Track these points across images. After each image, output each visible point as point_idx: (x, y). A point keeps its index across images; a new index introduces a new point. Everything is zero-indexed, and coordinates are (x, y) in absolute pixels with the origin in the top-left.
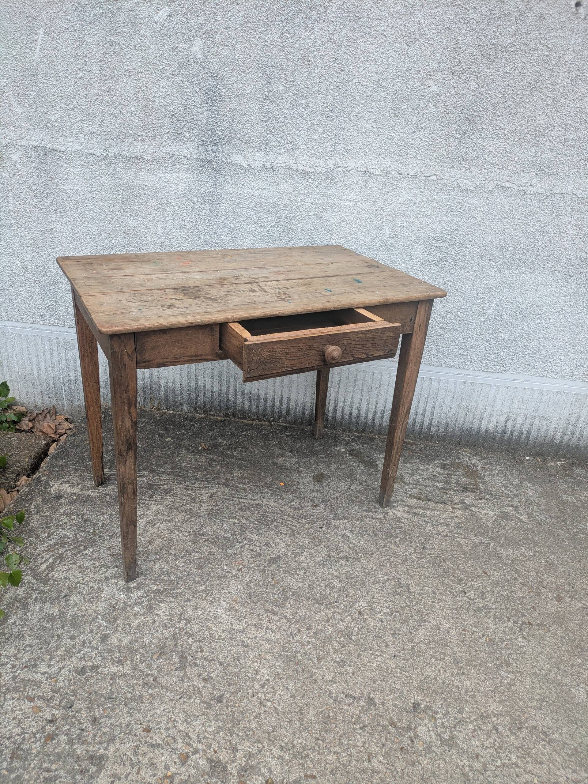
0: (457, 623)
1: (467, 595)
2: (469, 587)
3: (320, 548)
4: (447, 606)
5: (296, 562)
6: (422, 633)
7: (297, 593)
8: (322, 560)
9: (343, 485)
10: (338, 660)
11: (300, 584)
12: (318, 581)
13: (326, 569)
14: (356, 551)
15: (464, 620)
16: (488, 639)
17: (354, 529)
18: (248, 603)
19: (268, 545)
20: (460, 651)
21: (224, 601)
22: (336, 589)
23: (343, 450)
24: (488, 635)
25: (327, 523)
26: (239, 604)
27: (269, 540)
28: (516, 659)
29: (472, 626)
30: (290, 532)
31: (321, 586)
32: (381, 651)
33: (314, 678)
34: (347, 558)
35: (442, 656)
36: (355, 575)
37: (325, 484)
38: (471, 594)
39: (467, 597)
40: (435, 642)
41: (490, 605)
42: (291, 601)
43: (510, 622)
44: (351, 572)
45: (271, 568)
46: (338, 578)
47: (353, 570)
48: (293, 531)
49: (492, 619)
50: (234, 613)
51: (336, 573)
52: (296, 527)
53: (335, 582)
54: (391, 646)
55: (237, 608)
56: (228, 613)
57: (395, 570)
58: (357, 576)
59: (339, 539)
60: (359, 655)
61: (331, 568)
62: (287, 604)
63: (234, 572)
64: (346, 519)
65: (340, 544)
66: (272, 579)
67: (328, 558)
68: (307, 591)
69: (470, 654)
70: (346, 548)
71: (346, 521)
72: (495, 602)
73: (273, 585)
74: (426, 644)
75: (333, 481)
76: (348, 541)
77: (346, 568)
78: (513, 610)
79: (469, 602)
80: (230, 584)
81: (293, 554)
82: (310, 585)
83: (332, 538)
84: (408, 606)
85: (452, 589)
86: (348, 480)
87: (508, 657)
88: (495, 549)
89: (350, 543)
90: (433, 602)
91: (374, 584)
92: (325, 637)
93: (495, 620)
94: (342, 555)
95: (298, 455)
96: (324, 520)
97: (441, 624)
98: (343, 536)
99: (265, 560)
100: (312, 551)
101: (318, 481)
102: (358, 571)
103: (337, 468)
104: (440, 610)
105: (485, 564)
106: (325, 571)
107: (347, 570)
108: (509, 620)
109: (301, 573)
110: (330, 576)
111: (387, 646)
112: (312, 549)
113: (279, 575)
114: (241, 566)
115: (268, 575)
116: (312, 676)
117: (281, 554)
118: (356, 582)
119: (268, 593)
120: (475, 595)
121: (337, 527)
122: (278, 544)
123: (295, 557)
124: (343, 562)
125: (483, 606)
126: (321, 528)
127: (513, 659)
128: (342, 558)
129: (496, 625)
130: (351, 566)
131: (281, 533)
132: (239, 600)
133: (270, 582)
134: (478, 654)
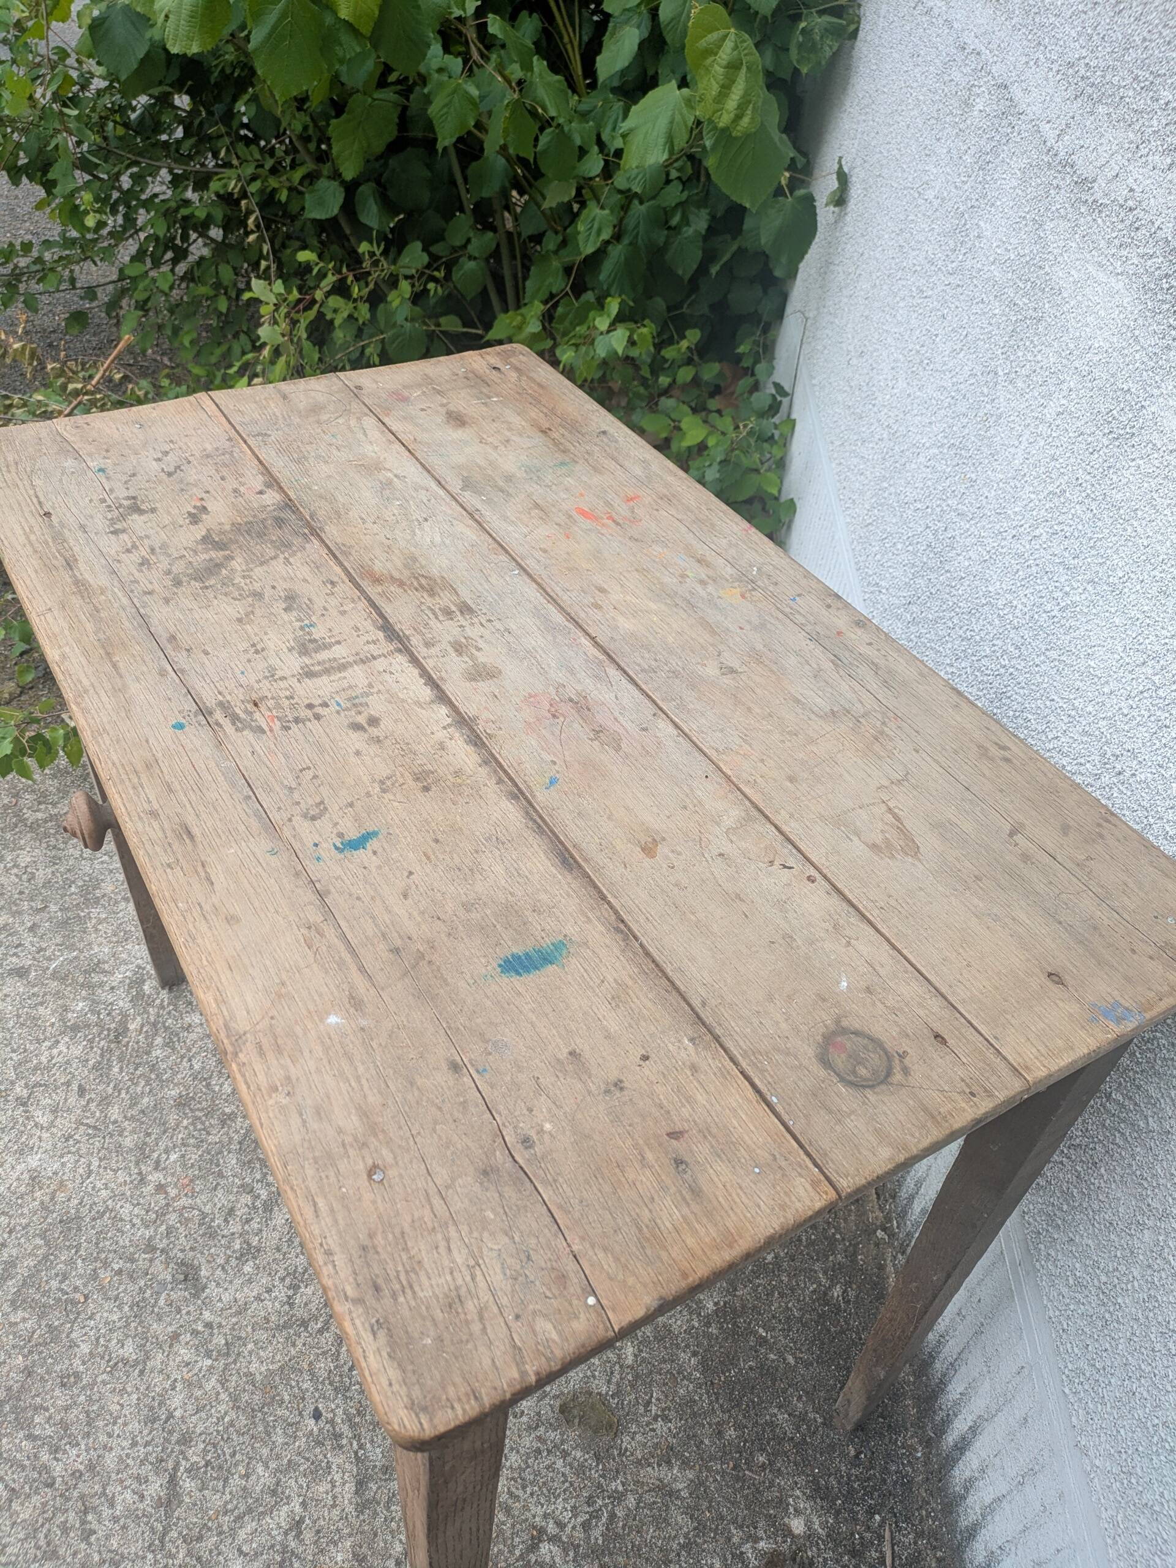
3: (222, 1408)
5: (175, 1336)
7: (55, 1340)
8: (170, 1416)
9: (561, 1507)
11: (85, 1348)
12: (90, 1399)
13: (134, 1426)
14: (200, 1538)
17: (308, 1536)
18: (46, 1218)
19: (249, 1252)
21: (63, 1165)
22: (45, 1457)
23: (797, 1526)
25: (338, 1436)
26: (47, 1199)
27: (269, 1256)
30: (300, 1313)
31: (67, 1409)
34: (171, 1500)
36: (95, 1526)
37: (552, 1435)
42: (28, 1325)
44: (106, 1512)
45: (158, 1267)
46: (91, 1467)
47: (115, 1519)
48: (304, 1324)
50: (23, 1189)
51: (110, 1461)
52: (320, 1331)
53: (76, 1457)
55: (38, 1194)
56: (26, 1176)
58: (87, 1535)
59: (263, 1476)
61: (134, 1444)
62: (20, 1314)
63: (155, 1177)
64: (361, 1508)
65: (236, 1481)
66: (119, 1272)
67: (175, 1437)
68: (58, 1368)
70: (217, 1501)
71: (350, 1509)
73: (94, 1276)
75: (581, 1470)
76: (250, 1510)
77: (128, 1495)
80: (115, 1171)
81: (209, 1325)
82: (77, 1376)
83: (265, 1452)
86: (597, 1533)
89: (239, 1518)
94: (188, 1484)
95: (709, 1336)
96: (353, 1426)
98: (274, 1493)
99: (192, 1249)
100: (212, 1383)
101: (564, 1409)
102: (107, 1538)
103: (666, 1491)
106: (125, 1424)
107: (119, 1499)
109: (129, 1350)
110: (103, 1438)
112: (223, 1382)
113: (128, 1291)
114: (172, 1192)
115: (132, 1260)
117: (212, 1290)
118: (65, 1529)
119: (71, 1262)
121: (319, 1471)
122: (250, 1281)
123: (195, 1333)
124: (156, 1487)
126: (317, 1415)
128: (173, 1481)
130: (133, 1515)
131: (295, 1288)
132: (61, 1196)
133: (106, 1264)
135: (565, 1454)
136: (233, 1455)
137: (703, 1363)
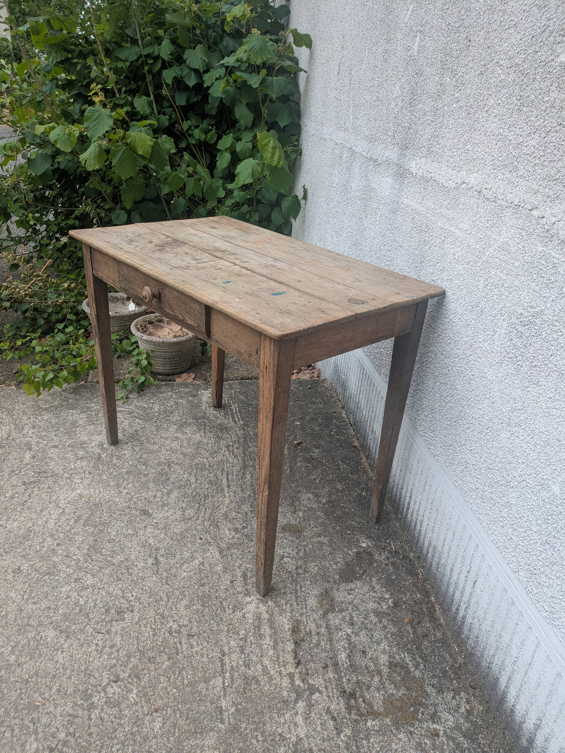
0: (65, 669)
1: (113, 684)
2: (126, 686)
3: (168, 541)
4: (91, 660)
5: (145, 527)
6: (51, 634)
7: (103, 532)
8: (150, 545)
10: (22, 568)
11: (114, 533)
12: (120, 544)
13: (138, 548)
14: (170, 570)
15: (70, 678)
16: (38, 704)
17: (207, 565)
18: (88, 505)
19: (165, 505)
20: (22, 671)
21: (90, 491)
22: (109, 559)
23: (364, 545)
24: (44, 704)
25: (209, 543)
26: (87, 500)
28: (4, 735)
29: (60, 686)
31: (113, 547)
32: (28, 599)
33: (4, 554)
34: (157, 562)
35: (17, 653)
36: (132, 572)
38: (114, 690)
39: (108, 684)
40: (38, 645)
41: (97, 712)
42: (91, 530)
43: (66, 736)
44: (135, 568)
45: (133, 511)
46: (126, 559)
47: (139, 570)
49: (71, 712)
50: (77, 498)
51: (132, 557)
52: (196, 520)
53: (120, 557)
54: (34, 607)
55: (83, 499)
56: (77, 495)
57: (145, 607)
58: (131, 574)
59: (186, 555)
60: (25, 583)
61: (140, 552)
63: (125, 491)
64: (222, 557)
65: (178, 556)
66: (120, 514)
67: (154, 549)
68: (106, 539)
69: (17, 682)
70: (173, 561)
71: (219, 558)
72: (102, 719)
73: (111, 516)
74: (35, 637)
76: (185, 562)
77: (142, 564)
78: (88, 742)
79: (100, 686)
80: (110, 491)
81: (156, 523)
82: (114, 540)
83: (186, 549)
84: (90, 620)
85: (121, 666)
86: (301, 554)
87: (8, 726)
88: (212, 730)
89: (182, 564)
90: (97, 645)
91: (121, 589)
92: (49, 556)
93: (70, 715)
94: (162, 559)
95: (326, 508)
97: (62, 652)
98: (192, 557)
99: (144, 506)
100: (162, 536)
102: (138, 574)
103: (321, 543)
104: (85, 652)
105: (174, 711)
106: (135, 548)
107: (139, 565)
108: (68, 734)
109: (130, 532)
110: (128, 552)
111: (35, 603)
112: (166, 535)
113: (125, 518)
114: (133, 494)
115: (124, 511)
116: (5, 553)
117: (155, 515)
118: (122, 574)
119: (102, 514)
120: (114, 693)
121: (205, 551)
122: (167, 511)
123: (152, 525)
124: (151, 561)
125: (93, 702)
126: (201, 539)
127: (5, 732)
128: (156, 559)
129: (61, 716)
130: (145, 568)
132: (92, 499)
133: (114, 513)
134: (16, 691)
135: (286, 539)
136: (175, 551)
137: (325, 513)
